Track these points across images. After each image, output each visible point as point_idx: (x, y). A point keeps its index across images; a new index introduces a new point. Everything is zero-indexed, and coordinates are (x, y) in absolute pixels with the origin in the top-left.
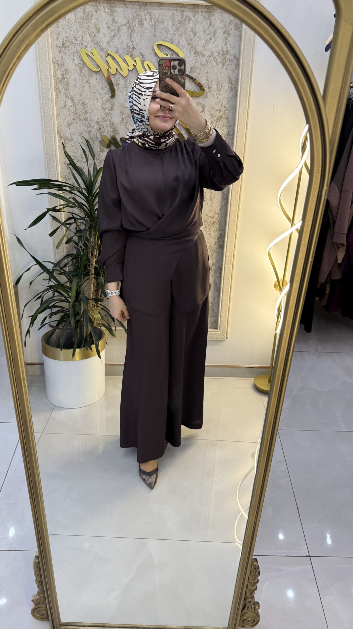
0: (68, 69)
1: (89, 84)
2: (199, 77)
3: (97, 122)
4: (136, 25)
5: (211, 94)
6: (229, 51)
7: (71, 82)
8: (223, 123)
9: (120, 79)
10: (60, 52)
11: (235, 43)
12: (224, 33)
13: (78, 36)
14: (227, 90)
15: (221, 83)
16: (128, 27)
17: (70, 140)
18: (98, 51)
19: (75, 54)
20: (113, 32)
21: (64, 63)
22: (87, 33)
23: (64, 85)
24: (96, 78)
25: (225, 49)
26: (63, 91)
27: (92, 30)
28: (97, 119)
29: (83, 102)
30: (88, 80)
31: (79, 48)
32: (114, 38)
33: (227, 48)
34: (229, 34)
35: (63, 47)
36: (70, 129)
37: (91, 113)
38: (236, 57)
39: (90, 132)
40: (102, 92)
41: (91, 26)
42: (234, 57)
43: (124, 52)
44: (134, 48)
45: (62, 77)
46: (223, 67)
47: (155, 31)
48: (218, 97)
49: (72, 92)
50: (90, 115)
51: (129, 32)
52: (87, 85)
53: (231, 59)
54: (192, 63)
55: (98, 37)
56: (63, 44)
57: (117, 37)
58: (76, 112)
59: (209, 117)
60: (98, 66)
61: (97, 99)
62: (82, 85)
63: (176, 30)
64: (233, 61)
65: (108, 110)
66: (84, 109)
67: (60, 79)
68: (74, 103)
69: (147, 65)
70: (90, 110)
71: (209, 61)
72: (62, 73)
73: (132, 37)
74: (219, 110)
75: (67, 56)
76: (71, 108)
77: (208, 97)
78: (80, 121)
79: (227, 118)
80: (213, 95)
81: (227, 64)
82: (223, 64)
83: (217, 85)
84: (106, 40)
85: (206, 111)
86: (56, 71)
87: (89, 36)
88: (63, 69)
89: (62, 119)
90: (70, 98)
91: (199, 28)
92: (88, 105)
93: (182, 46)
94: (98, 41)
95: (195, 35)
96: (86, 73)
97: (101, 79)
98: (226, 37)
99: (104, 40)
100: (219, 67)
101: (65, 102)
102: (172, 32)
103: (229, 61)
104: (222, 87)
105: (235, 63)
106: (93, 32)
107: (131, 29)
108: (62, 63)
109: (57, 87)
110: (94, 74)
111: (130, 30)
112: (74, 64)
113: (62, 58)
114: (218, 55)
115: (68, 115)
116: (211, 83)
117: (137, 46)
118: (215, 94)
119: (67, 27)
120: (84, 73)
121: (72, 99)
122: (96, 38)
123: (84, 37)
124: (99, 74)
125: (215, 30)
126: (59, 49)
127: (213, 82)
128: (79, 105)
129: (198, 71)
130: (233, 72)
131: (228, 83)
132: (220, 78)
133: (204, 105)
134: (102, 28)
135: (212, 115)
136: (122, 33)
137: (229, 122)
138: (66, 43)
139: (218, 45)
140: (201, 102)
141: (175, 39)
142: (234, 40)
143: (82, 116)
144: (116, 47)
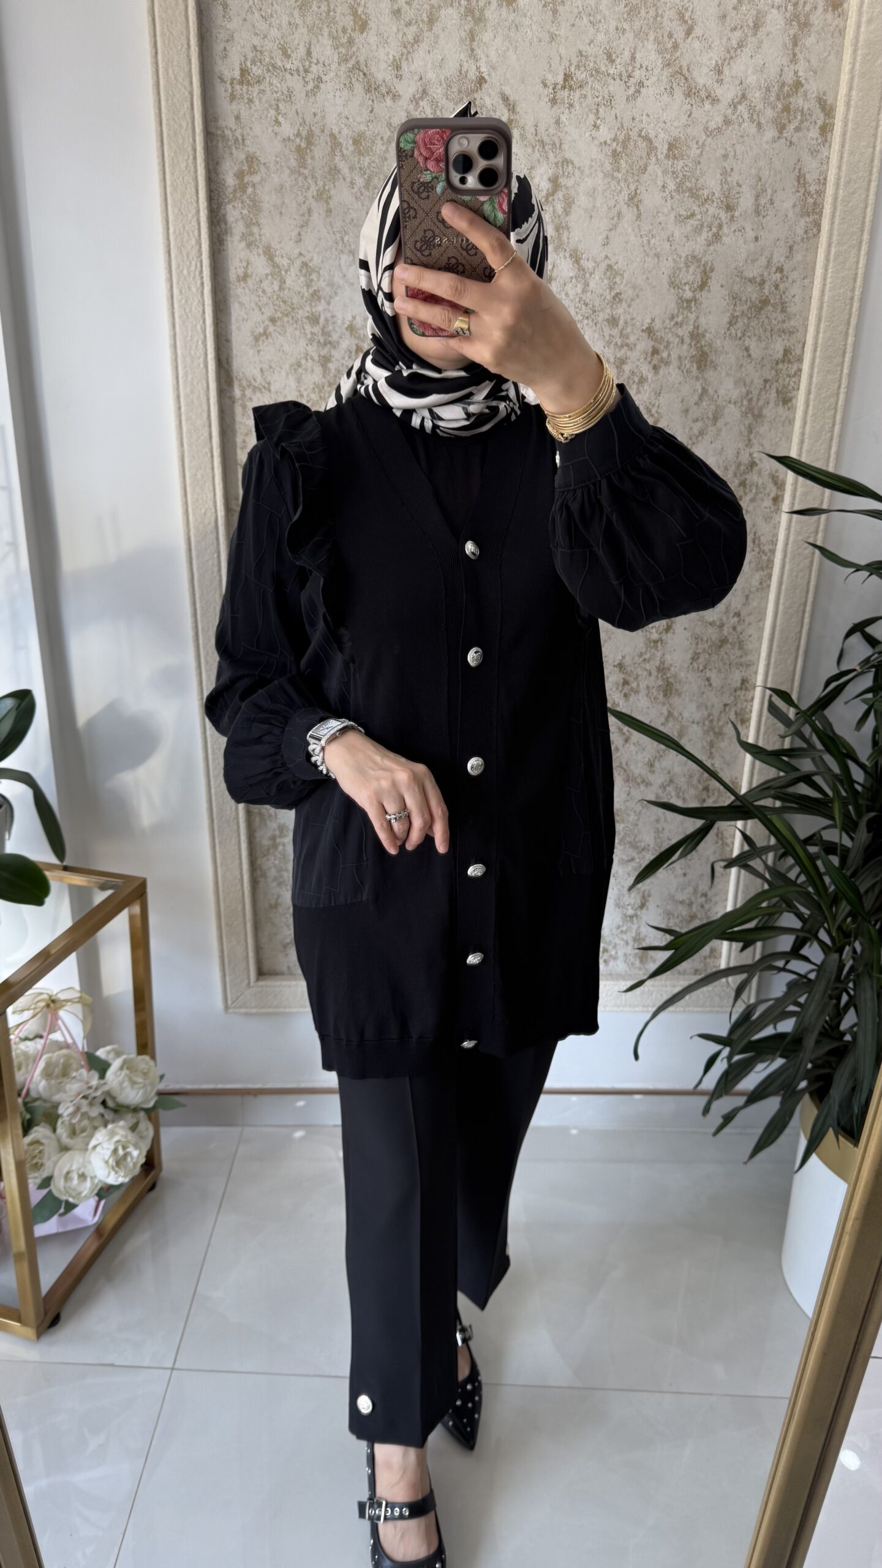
0: (258, 154)
2: (698, 172)
5: (733, 229)
6: (803, 82)
7: (268, 198)
8: (770, 322)
11: (825, 54)
12: (789, 22)
13: (296, 42)
14: (791, 214)
15: (769, 191)
16: (462, 10)
17: (260, 389)
19: (280, 105)
20: (413, 29)
21: (245, 133)
22: (326, 31)
24: (352, 184)
25: (789, 78)
27: (342, 24)
28: (350, 318)
29: (305, 264)
31: (295, 83)
32: (416, 45)
33: (796, 73)
34: (805, 25)
35: (241, 83)
36: (262, 353)
37: (331, 297)
38: (825, 101)
39: (325, 361)
41: (338, 10)
42: (820, 103)
43: (446, 95)
44: (481, 80)
45: (236, 182)
46: (779, 138)
47: (553, 22)
48: (756, 239)
49: (269, 231)
50: (329, 304)
51: (467, 27)
52: (318, 209)
55: (361, 47)
56: (244, 72)
57: (424, 46)
58: (282, 294)
59: (725, 303)
62: (304, 208)
63: (625, 16)
64: (814, 117)
66: (308, 286)
67: (230, 190)
68: (275, 266)
70: (328, 289)
71: (734, 117)
72: (236, 168)
73: (475, 43)
74: (758, 280)
75: (257, 110)
76: (265, 284)
77: (724, 238)
78: (295, 326)
79: (782, 304)
80: (742, 230)
81: (792, 127)
82: (781, 128)
83: (757, 196)
84: (388, 54)
85: (714, 284)
86: (217, 163)
87: (330, 43)
88: (242, 156)
90: (261, 252)
92: (321, 272)
94: (362, 59)
95: (689, 32)
97: (367, 186)
98: (795, 36)
99: (381, 54)
100: (765, 139)
101: (245, 264)
102: (613, 24)
103: (799, 118)
104: (772, 203)
105: (820, 123)
106: (344, 30)
107: (475, 16)
108: (238, 134)
111: (469, 18)
112: (279, 137)
113: (238, 118)
114: (765, 98)
115: (253, 305)
116: (738, 193)
117: (493, 74)
118: (748, 227)
119: (257, 15)
120: (310, 167)
122: (354, 49)
123: (312, 46)
125: (759, 12)
126: (230, 91)
127: (744, 187)
128: (294, 271)
129: (694, 151)
130: (815, 154)
131: (794, 190)
132: (767, 173)
133: (710, 264)
134: (376, 17)
135: (734, 298)
136: (443, 30)
137: (789, 319)
138: (255, 69)
139: (767, 65)
140: (701, 256)
141: (622, 46)
142: (821, 44)
143: (301, 308)
144: (421, 79)
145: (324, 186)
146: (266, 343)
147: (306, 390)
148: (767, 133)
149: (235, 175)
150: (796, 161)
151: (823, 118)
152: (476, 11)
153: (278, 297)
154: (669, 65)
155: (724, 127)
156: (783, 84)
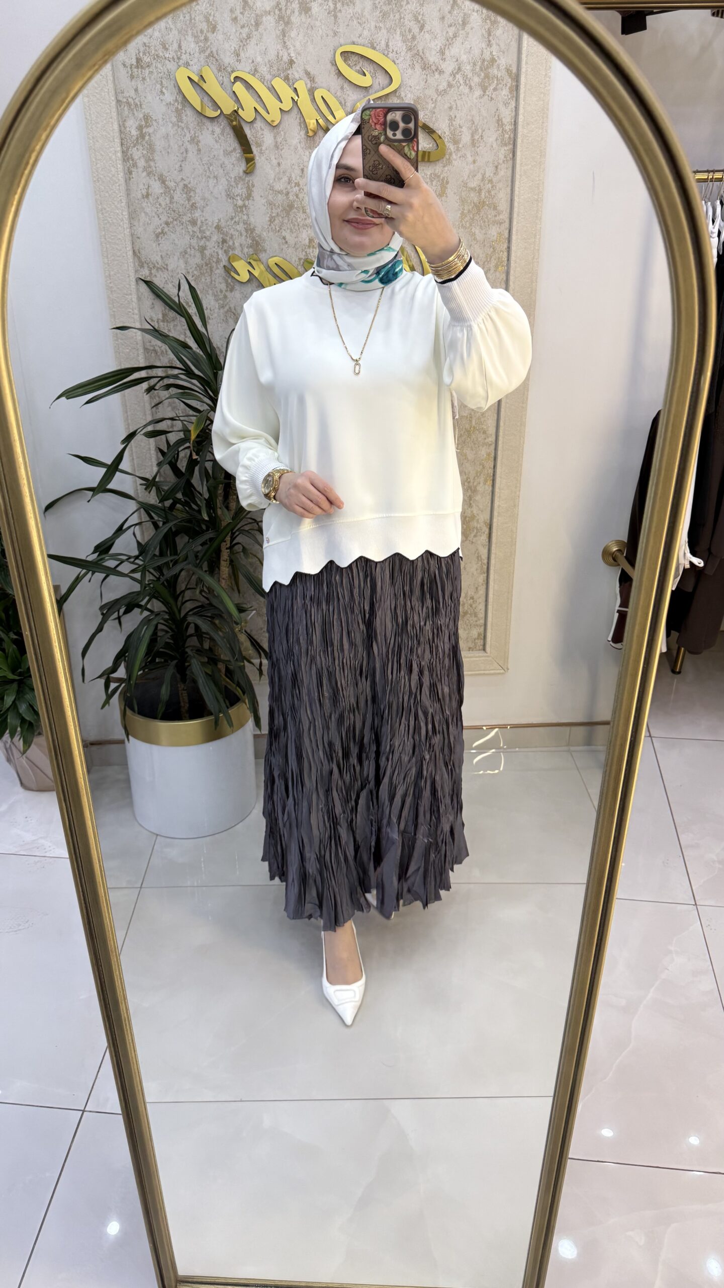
0: (151, 114)
1: (197, 144)
2: (434, 119)
3: (218, 228)
4: (294, 12)
5: (459, 156)
6: (497, 59)
7: (159, 144)
8: (487, 218)
9: (263, 130)
10: (132, 77)
11: (509, 41)
12: (485, 21)
13: (171, 40)
14: (495, 145)
15: (480, 131)
16: (276, 18)
17: (161, 269)
18: (216, 71)
19: (163, 81)
20: (246, 30)
21: (141, 100)
22: (190, 32)
23: (143, 150)
24: (213, 132)
25: (487, 56)
26: (141, 163)
27: (200, 27)
28: (217, 221)
29: (185, 186)
30: (195, 136)
31: (171, 66)
32: (248, 40)
33: (491, 53)
35: (137, 67)
36: (161, 245)
37: (204, 207)
38: (512, 71)
39: (202, 249)
40: (226, 162)
41: (197, 19)
42: (507, 72)
43: (270, 71)
45: (138, 133)
46: (483, 95)
47: (335, 24)
48: (474, 162)
49: (162, 164)
50: (203, 212)
51: (280, 28)
52: (192, 148)
53: (501, 76)
54: (418, 90)
55: (213, 42)
56: (138, 60)
57: (253, 41)
58: (172, 207)
59: (458, 204)
60: (216, 106)
61: (216, 177)
62: (183, 149)
63: (380, 19)
64: (505, 82)
65: (241, 199)
66: (189, 200)
67: (134, 138)
68: (167, 187)
69: (322, 97)
70: (201, 202)
71: (454, 82)
72: (137, 124)
73: (286, 38)
74: (477, 188)
75: (149, 85)
76: (161, 200)
77: (453, 162)
78: (181, 227)
79: (493, 204)
80: (464, 156)
81: (492, 88)
82: (484, 90)
83: (472, 136)
84: (231, 46)
85: (450, 191)
86: (125, 121)
87: (193, 39)
88: (141, 116)
89: (141, 224)
90: (157, 179)
91: (431, 13)
92: (197, 191)
93: (394, 54)
94: (214, 50)
95: (422, 28)
96: (189, 123)
97: (222, 133)
99: (227, 46)
100: (475, 97)
101: (147, 187)
102: (373, 24)
103: (495, 82)
104: (482, 138)
105: (509, 85)
106: (202, 31)
107: (284, 21)
108: (137, 101)
109: (128, 154)
110: (208, 123)
111: (281, 22)
112: (164, 103)
113: (136, 90)
114: (473, 70)
115: (154, 214)
116: (460, 132)
117: (299, 58)
118: (469, 155)
120: (185, 122)
121: (163, 180)
122: (209, 43)
123: (182, 42)
124: (217, 121)
125: (465, 14)
126: (130, 73)
127: (464, 128)
128: (178, 191)
129: (431, 106)
130: (507, 105)
131: (496, 129)
132: (478, 118)
133: (446, 179)
134: (222, 22)
135: (462, 201)
136: (265, 30)
137: (499, 214)
138: (145, 58)
139: (472, 48)
140: (439, 174)
141: (380, 39)
142: (505, 34)
143: (185, 215)
144: (253, 62)
145: (195, 134)
146: (163, 239)
147: (191, 268)
148: (476, 92)
149: (137, 128)
150: (495, 110)
151: (510, 82)
152: (285, 17)
153: (170, 207)
154: (410, 49)
155: (448, 89)
156: (484, 60)
